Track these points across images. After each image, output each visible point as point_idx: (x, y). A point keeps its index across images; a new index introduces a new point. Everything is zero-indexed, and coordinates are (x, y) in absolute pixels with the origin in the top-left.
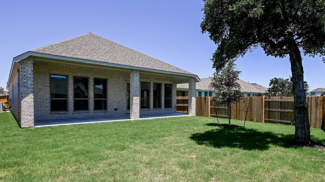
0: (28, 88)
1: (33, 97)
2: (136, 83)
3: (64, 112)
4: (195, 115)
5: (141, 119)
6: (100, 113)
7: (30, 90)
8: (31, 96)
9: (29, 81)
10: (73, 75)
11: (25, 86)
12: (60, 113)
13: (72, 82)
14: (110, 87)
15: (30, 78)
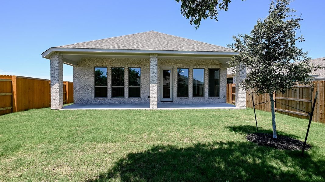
0: (55, 78)
1: (58, 85)
2: (153, 68)
3: (104, 98)
4: (245, 108)
5: (160, 109)
6: (134, 100)
7: (56, 79)
8: (57, 84)
9: (56, 72)
10: (111, 66)
11: (53, 76)
12: (101, 98)
13: (110, 72)
14: (143, 75)
15: (56, 69)
